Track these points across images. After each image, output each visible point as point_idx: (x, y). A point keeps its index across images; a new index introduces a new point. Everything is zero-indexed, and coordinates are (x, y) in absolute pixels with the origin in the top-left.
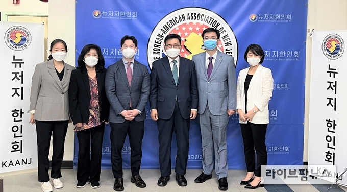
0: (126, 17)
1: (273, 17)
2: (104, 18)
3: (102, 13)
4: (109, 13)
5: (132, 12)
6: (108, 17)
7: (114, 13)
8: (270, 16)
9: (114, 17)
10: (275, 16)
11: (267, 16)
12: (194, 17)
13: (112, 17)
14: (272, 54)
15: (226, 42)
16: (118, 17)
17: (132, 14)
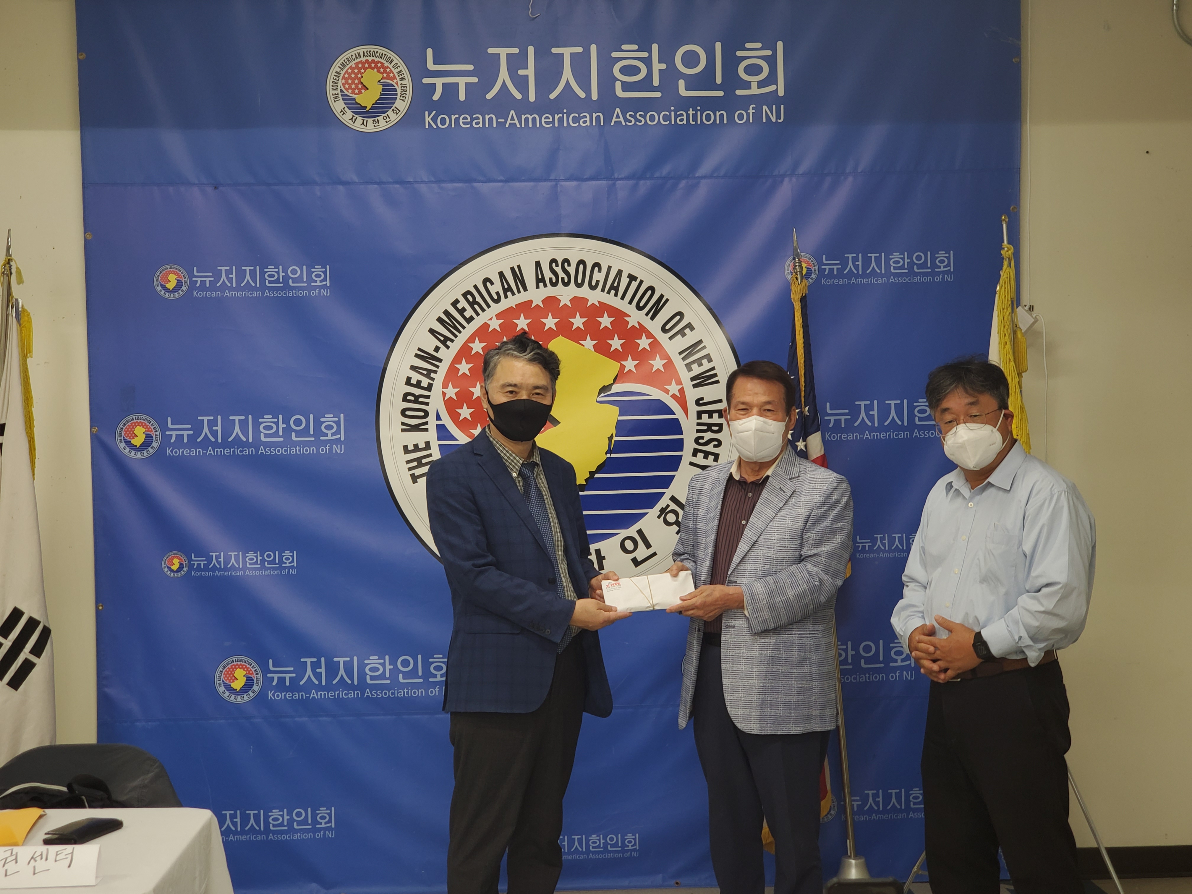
0: (286, 287)
1: (879, 266)
2: (201, 294)
3: (191, 275)
4: (218, 275)
5: (310, 267)
6: (216, 289)
7: (241, 275)
8: (867, 262)
9: (238, 288)
10: (887, 260)
11: (855, 260)
12: (561, 274)
13: (231, 289)
14: (884, 412)
15: (697, 370)
16: (256, 289)
17: (309, 273)
